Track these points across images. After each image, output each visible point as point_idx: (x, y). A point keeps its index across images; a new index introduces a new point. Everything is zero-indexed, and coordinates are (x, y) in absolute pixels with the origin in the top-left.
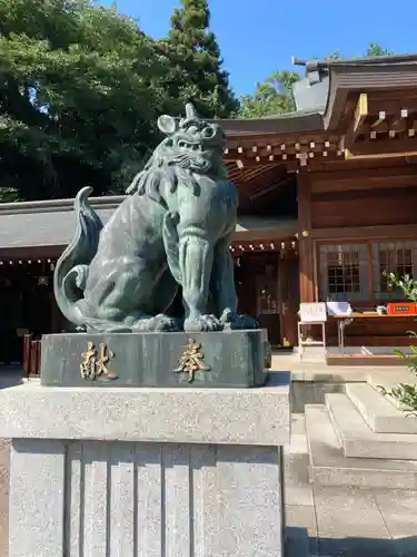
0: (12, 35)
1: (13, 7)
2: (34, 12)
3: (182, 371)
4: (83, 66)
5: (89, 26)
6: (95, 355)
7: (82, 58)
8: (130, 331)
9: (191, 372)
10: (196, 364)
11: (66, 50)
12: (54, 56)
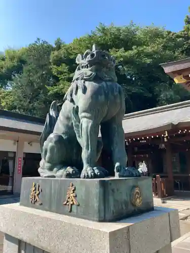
0: (110, 50)
1: (110, 39)
2: (118, 38)
3: (66, 204)
4: (139, 54)
5: (142, 36)
6: (35, 190)
7: (138, 51)
8: (54, 177)
9: (70, 205)
10: (72, 201)
11: (132, 49)
12: (126, 54)
